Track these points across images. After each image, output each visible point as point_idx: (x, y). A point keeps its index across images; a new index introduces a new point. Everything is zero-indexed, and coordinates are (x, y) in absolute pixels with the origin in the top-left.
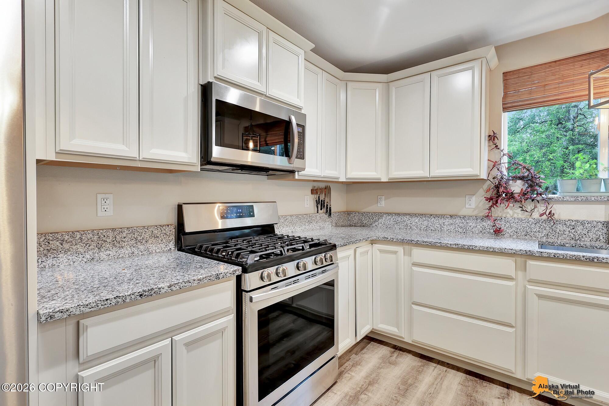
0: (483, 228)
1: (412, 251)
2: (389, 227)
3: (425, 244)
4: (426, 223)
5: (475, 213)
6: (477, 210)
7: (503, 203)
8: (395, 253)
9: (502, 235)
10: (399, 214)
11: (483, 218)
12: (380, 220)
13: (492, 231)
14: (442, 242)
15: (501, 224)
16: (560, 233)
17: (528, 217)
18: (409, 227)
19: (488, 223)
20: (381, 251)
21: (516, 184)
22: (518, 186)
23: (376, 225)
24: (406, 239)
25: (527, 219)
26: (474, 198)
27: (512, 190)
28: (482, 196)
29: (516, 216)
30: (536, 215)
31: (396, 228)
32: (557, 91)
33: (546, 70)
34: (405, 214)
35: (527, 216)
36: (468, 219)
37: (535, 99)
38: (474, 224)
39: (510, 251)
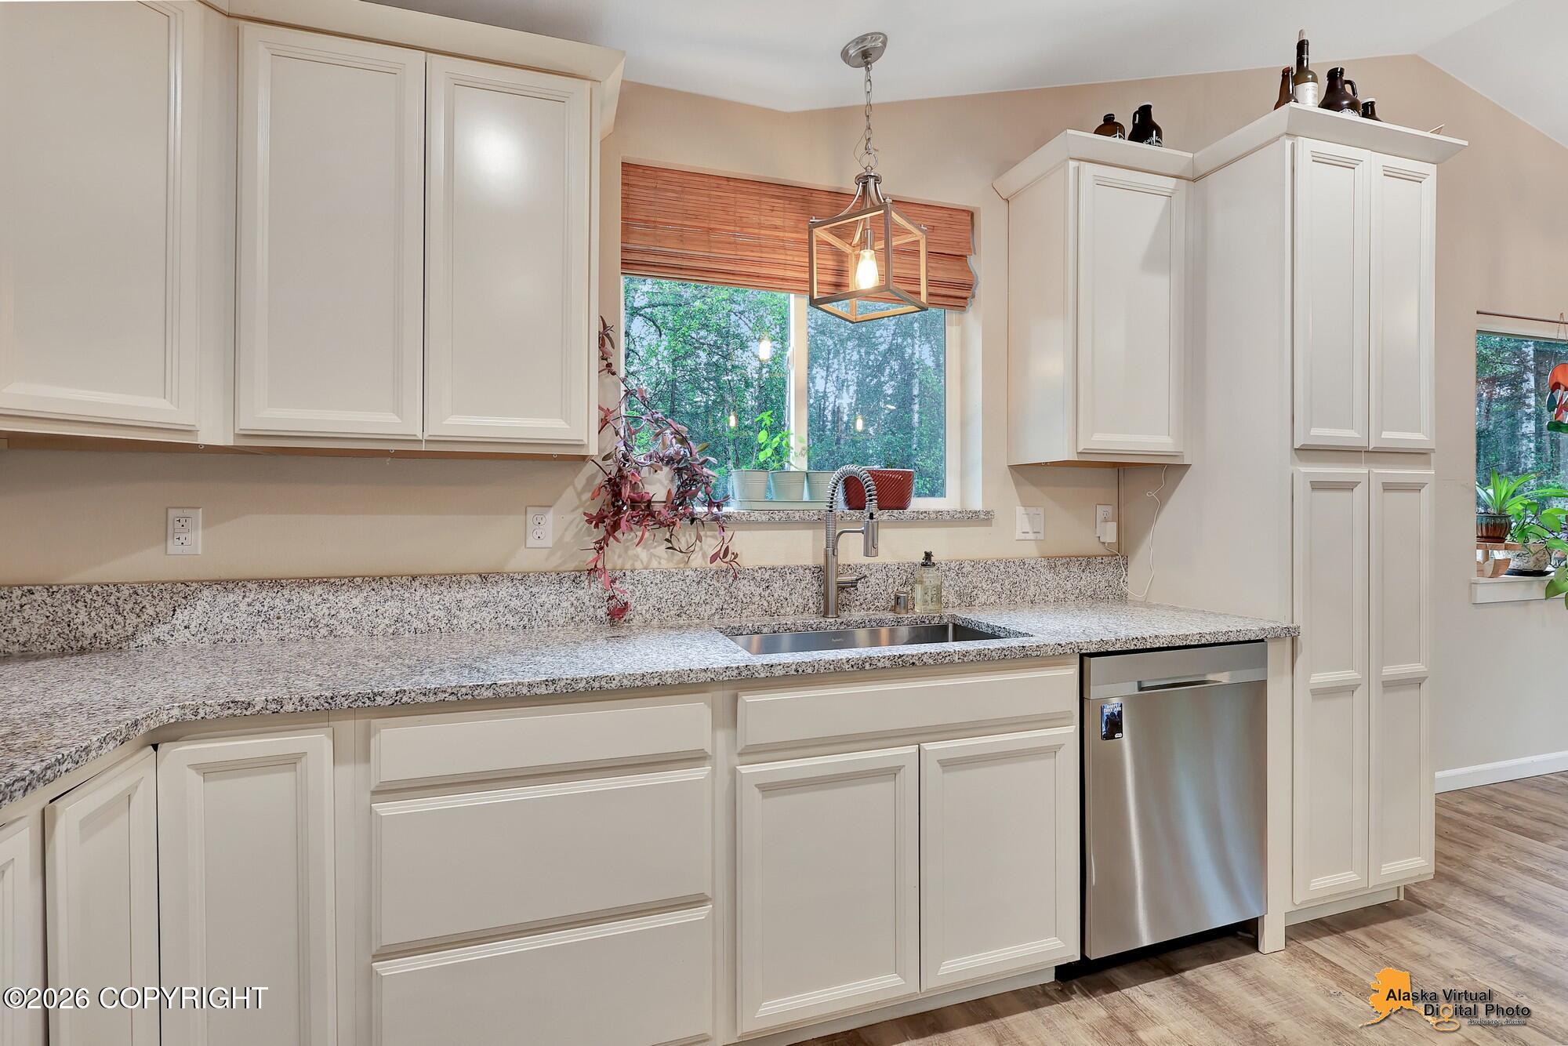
0: (576, 608)
1: (373, 741)
2: (229, 638)
3: (432, 699)
4: (392, 608)
5: (554, 563)
6: (559, 554)
7: (631, 529)
8: (291, 762)
9: (625, 621)
10: (276, 583)
11: (576, 577)
12: (181, 616)
13: (602, 613)
14: (500, 682)
15: (625, 591)
16: (745, 601)
17: (682, 566)
18: (324, 631)
19: (591, 593)
20: (208, 771)
21: (656, 476)
22: (661, 483)
23: (158, 640)
24: (344, 693)
25: (682, 572)
26: (550, 517)
27: (648, 493)
28: (573, 510)
29: (654, 564)
30: (697, 561)
31: (264, 638)
32: (734, 253)
33: (712, 193)
34: (305, 582)
35: (679, 563)
36: (538, 583)
37: (691, 258)
38: (552, 597)
39: (702, 677)
